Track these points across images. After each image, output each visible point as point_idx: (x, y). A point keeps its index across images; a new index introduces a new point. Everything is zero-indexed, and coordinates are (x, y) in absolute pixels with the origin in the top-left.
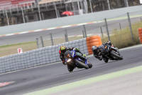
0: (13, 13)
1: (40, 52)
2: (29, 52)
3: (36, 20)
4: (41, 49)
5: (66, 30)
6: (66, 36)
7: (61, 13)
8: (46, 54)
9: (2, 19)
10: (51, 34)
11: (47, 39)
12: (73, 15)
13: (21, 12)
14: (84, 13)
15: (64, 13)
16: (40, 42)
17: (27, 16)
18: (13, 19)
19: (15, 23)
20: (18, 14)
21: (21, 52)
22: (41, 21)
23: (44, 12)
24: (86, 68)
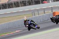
0: (22, 2)
1: (33, 18)
2: (28, 18)
3: (32, 5)
4: (34, 17)
5: (44, 9)
6: (44, 11)
7: (42, 2)
8: (36, 19)
9: (18, 4)
10: (38, 11)
11: (36, 13)
12: (47, 3)
13: (25, 1)
14: (52, 2)
15: (43, 2)
16: (33, 14)
17: (28, 3)
18: (22, 4)
19: (23, 6)
20: (25, 2)
21: (26, 18)
22: (34, 5)
23: (35, 2)
24: (35, 29)
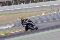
1: (51, 15)
2: (46, 14)
